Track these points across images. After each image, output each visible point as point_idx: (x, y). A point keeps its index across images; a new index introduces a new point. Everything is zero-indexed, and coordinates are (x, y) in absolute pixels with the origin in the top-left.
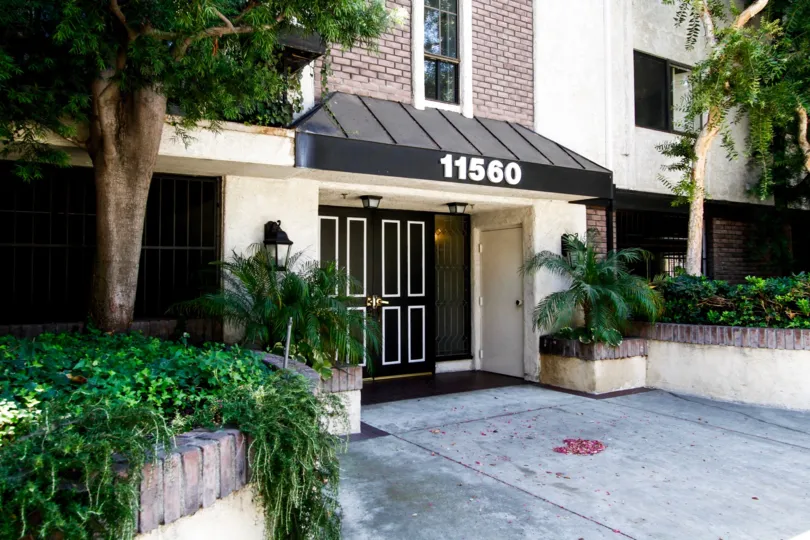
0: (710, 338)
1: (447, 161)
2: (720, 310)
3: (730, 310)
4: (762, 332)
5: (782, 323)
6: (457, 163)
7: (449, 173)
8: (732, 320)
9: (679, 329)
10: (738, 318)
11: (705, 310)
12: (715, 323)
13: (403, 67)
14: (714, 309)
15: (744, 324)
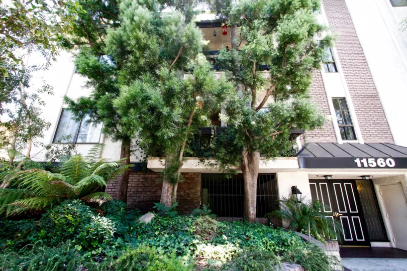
1: (357, 161)
6: (362, 161)
7: (359, 165)
13: (331, 131)
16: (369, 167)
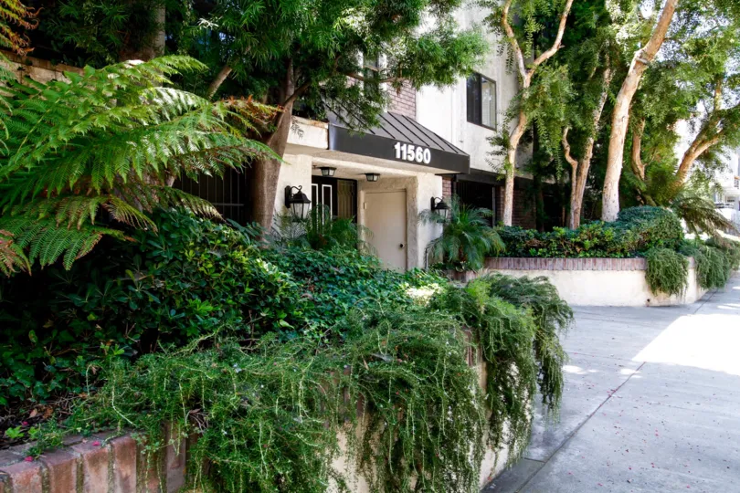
0: (533, 265)
1: (398, 147)
2: (537, 249)
3: (543, 248)
4: (565, 261)
5: (574, 255)
6: (402, 148)
8: (544, 254)
9: (512, 261)
10: (548, 253)
11: (527, 249)
12: (535, 256)
14: (533, 247)
15: (552, 257)
16: (407, 161)
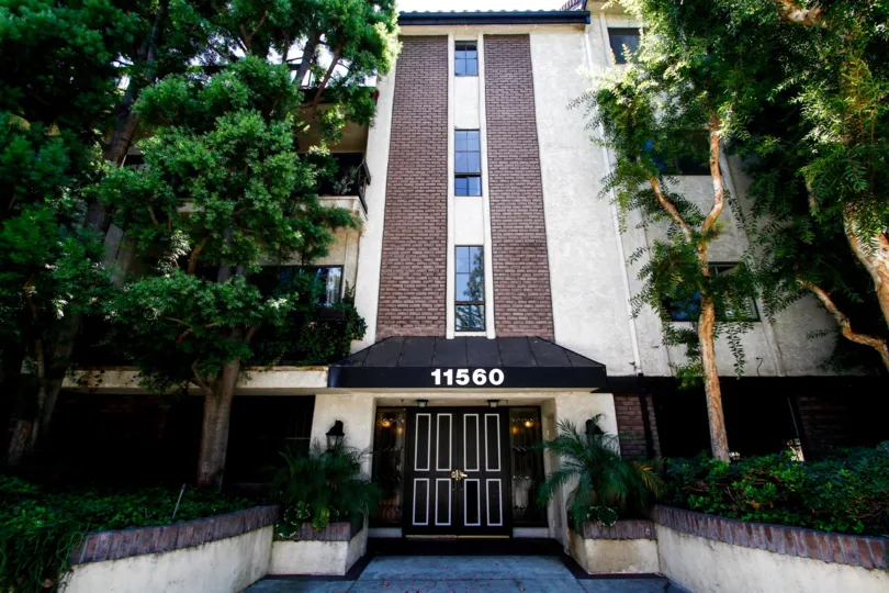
1: (437, 374)
2: (697, 497)
6: (445, 374)
7: (438, 382)
12: (693, 509)
13: (439, 314)
14: (695, 494)
16: (455, 385)
